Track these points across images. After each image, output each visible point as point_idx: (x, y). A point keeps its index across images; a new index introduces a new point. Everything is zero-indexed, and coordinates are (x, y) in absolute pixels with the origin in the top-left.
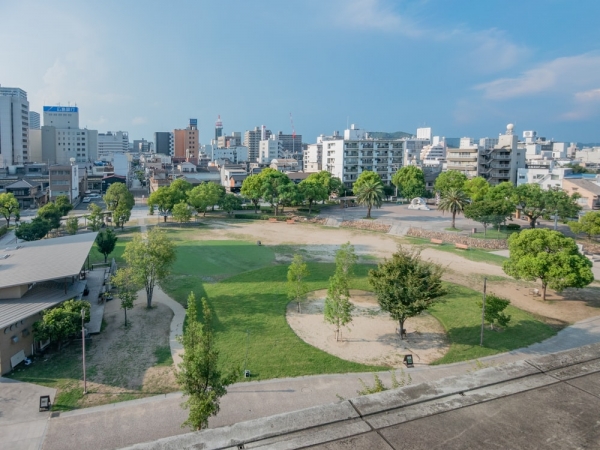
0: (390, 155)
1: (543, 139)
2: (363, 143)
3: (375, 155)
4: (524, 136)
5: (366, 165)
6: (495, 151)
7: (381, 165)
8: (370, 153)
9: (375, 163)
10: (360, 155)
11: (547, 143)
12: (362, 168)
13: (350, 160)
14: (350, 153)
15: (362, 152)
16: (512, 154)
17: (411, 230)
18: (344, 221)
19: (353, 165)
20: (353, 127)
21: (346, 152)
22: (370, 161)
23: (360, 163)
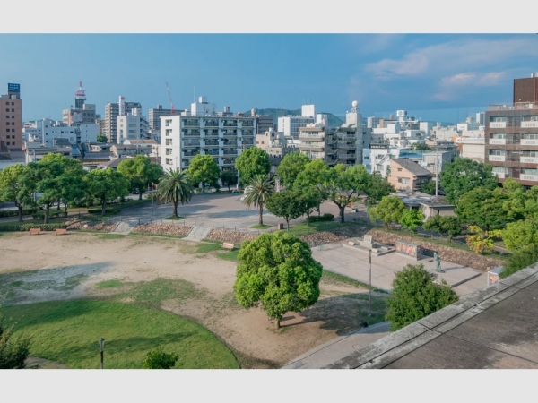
0: (239, 134)
1: (413, 119)
2: (205, 119)
3: (221, 134)
4: (398, 115)
5: (211, 147)
6: (341, 130)
7: (228, 147)
8: (215, 131)
9: (221, 144)
10: (202, 134)
11: (415, 122)
12: (206, 150)
13: (190, 141)
14: (189, 132)
15: (206, 131)
16: (357, 133)
17: (212, 231)
18: (139, 224)
19: (194, 147)
20: (201, 101)
21: (185, 131)
22: (216, 142)
23: (203, 144)
